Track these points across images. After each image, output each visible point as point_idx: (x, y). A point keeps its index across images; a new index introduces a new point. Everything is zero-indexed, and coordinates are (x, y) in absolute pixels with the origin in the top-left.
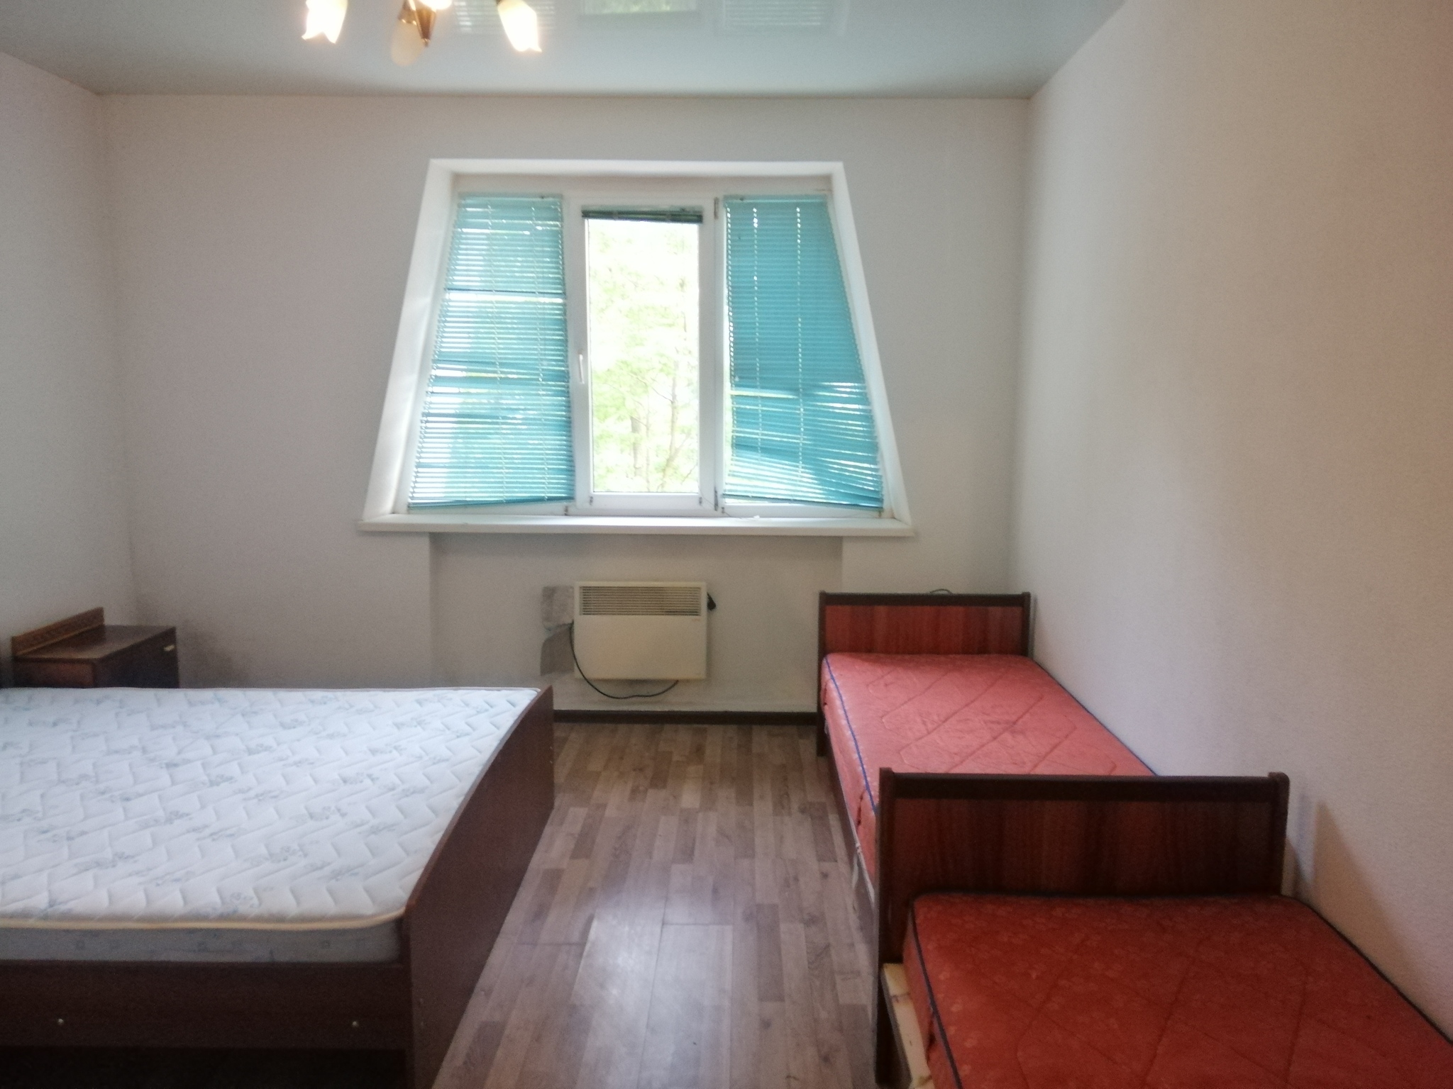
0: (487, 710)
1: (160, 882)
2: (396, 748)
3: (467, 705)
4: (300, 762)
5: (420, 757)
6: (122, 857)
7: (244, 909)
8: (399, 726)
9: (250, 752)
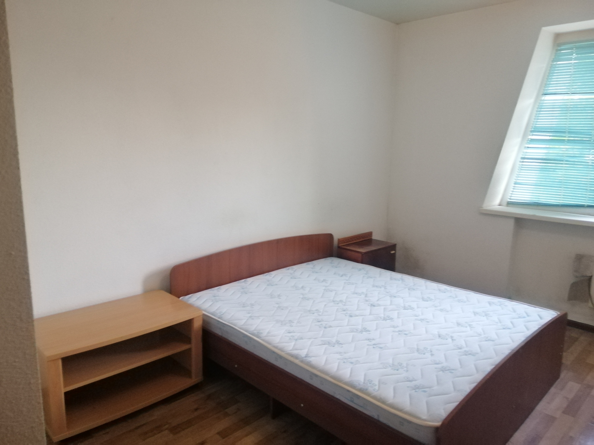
0: (524, 317)
1: (345, 361)
2: (470, 325)
3: (515, 311)
4: (423, 320)
5: (480, 335)
6: (338, 343)
7: (370, 390)
8: (475, 313)
9: (405, 308)
